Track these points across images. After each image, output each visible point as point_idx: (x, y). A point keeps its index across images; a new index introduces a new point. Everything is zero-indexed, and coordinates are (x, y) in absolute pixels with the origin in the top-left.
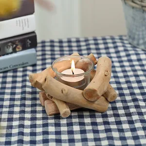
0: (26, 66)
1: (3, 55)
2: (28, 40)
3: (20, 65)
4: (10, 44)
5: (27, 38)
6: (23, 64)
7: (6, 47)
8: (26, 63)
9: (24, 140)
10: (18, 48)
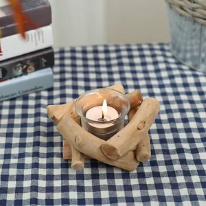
0: (40, 91)
1: (11, 78)
2: (43, 59)
3: (31, 90)
4: (19, 65)
5: (42, 56)
6: (36, 88)
7: (14, 69)
8: (40, 88)
9: (38, 198)
10: (30, 69)
